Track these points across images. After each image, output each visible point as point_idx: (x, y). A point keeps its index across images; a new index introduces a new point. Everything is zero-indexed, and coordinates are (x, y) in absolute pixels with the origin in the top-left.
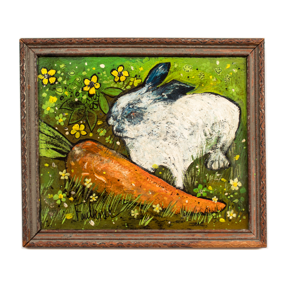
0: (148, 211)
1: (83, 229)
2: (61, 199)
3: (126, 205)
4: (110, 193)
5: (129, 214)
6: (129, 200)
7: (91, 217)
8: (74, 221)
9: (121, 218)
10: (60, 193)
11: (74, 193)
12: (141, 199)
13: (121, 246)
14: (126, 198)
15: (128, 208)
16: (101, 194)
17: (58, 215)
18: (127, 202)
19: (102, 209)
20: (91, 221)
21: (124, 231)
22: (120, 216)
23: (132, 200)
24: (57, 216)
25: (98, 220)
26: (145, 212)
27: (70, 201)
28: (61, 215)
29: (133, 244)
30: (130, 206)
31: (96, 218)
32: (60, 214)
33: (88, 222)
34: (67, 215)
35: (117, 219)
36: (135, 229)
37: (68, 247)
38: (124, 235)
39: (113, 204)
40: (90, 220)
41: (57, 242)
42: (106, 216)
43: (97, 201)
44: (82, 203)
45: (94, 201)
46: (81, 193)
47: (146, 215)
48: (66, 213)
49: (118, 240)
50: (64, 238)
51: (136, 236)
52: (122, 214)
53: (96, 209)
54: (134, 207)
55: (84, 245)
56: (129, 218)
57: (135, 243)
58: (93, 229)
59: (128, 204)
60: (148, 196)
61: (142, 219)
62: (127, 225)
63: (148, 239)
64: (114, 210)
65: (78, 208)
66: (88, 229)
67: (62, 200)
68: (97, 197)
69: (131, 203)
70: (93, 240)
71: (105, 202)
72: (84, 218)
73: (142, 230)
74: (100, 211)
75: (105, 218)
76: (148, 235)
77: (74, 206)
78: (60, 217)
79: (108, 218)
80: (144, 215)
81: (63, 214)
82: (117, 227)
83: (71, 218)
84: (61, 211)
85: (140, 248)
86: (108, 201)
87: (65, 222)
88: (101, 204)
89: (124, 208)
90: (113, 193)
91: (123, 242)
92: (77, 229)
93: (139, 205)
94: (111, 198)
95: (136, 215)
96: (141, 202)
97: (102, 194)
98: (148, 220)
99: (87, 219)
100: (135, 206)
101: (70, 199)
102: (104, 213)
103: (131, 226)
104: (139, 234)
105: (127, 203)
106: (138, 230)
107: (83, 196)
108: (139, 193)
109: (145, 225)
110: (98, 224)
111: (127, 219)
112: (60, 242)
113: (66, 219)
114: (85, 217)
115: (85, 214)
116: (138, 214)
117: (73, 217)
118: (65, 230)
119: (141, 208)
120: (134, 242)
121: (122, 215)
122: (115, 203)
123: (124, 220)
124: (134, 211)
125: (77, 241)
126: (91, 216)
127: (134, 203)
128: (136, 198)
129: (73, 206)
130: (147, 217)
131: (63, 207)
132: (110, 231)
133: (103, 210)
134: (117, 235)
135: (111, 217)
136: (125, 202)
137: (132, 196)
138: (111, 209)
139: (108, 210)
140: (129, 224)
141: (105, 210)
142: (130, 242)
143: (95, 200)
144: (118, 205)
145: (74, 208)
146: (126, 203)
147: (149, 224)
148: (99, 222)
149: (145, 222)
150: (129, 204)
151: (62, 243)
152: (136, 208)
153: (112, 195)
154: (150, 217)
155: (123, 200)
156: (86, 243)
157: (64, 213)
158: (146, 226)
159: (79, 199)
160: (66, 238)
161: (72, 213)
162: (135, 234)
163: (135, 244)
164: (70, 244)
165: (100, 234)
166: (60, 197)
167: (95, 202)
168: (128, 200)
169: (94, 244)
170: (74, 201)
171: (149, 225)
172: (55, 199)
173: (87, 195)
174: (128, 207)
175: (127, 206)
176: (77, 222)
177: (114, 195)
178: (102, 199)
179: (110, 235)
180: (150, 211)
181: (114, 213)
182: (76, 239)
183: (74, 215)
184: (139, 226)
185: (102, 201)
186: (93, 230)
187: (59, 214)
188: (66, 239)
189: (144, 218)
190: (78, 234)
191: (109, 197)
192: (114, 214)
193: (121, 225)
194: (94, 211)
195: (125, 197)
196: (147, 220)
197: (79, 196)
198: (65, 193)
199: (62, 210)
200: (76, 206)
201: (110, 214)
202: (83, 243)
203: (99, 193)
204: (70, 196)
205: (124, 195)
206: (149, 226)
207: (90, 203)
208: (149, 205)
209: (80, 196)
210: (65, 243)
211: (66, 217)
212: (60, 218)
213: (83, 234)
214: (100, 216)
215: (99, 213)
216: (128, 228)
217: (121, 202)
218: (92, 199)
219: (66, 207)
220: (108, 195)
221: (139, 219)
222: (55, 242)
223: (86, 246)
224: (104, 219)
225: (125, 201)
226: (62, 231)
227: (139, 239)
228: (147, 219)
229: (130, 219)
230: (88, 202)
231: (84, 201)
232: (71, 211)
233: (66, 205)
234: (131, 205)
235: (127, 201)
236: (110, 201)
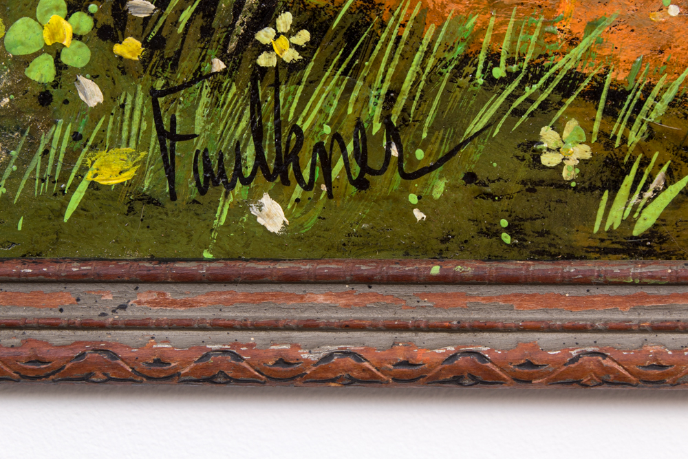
0: (656, 130)
1: (207, 255)
2: (56, 51)
3: (506, 93)
4: (392, 11)
5: (528, 156)
6: (528, 57)
7: (260, 174)
8: (149, 200)
9: (470, 177)
10: (49, 11)
11: (146, 8)
12: (606, 52)
13: (473, 377)
14: (505, 45)
15: (518, 113)
16: (333, 19)
17: (37, 160)
18: (514, 68)
19: (337, 121)
20: (266, 200)
21: (491, 268)
22: (460, 165)
23: (546, 56)
24: (30, 169)
25: (311, 194)
26: (633, 138)
27: (123, 66)
28: (56, 160)
29: (555, 361)
30: (530, 100)
31: (300, 179)
32: (53, 152)
33: (239, 210)
34: (101, 156)
35: (439, 188)
36: (570, 257)
37: (101, 377)
38: (490, 299)
39: (416, 83)
40: (255, 196)
41: (27, 341)
42: (365, 168)
43: (304, 67)
44: (199, 76)
45: (281, 62)
46: (196, 11)
47: (644, 164)
48: (93, 147)
49: (449, 329)
50: (78, 314)
51: (575, 304)
52: (472, 156)
53: (296, 118)
54: (561, 104)
55: (215, 365)
56: (523, 183)
57: (574, 353)
58: (280, 254)
59: (516, 83)
60: (655, 28)
61: (615, 188)
62: (508, 229)
63: (658, 328)
64: (421, 129)
65: (175, 110)
66: (239, 259)
67: (64, 59)
68: (304, 37)
69: (541, 75)
70: (274, 335)
71: (359, 68)
72: (216, 184)
73: (617, 267)
74: (327, 130)
75: (361, 184)
76: (660, 298)
77: (149, 101)
78: (49, 172)
79: (378, 183)
80: (630, 164)
81: (71, 156)
82: (445, 240)
83: (125, 178)
84: (58, 131)
85: (605, 388)
86: (377, 62)
87: (82, 208)
88: (330, 85)
89: (492, 111)
90: (416, 11)
91: (485, 343)
92: (170, 254)
93: (593, 94)
94: (401, 46)
95: (572, 162)
96: (608, 68)
97: (336, 13)
98: (657, 192)
99: (239, 184)
100: (568, 96)
101: (118, 49)
102: (350, 148)
103: (541, 234)
104: (595, 291)
105: (511, 77)
106: (591, 267)
107: (207, 31)
108: (597, 11)
109: (635, 233)
110: (312, 220)
111: (514, 188)
112: (47, 344)
113: (93, 185)
114: (222, 173)
115: (221, 155)
116: (588, 156)
117: (141, 174)
118: (84, 261)
119: (611, 113)
120: (565, 348)
121: (477, 157)
122: (429, 81)
123: (490, 196)
124: (560, 132)
125: (166, 341)
126: (265, 169)
127: (560, 77)
128: (573, 42)
129: (139, 101)
130: (647, 172)
131: (72, 102)
132: (396, 269)
133: (347, 129)
134: (445, 295)
135: (397, 176)
136: (498, 72)
137: (550, 28)
138: (404, 120)
139: (377, 127)
140: (527, 226)
141: (359, 125)
142: (535, 347)
143: (290, 55)
144: (448, 91)
145: (148, 111)
146: (502, 80)
147: (662, 220)
148: (320, 207)
149: (635, 207)
150: (523, 82)
151: (64, 353)
152: (570, 114)
153: (410, 24)
154: (669, 171)
155: (482, 57)
156: (224, 352)
157: (78, 144)
158: (643, 236)
159: (179, 53)
160: (94, 315)
161: (133, 143)
162: (568, 292)
163: (574, 360)
164: (115, 356)
165: (324, 288)
166: (53, 35)
167: (294, 67)
168: (522, 59)
169: (282, 361)
170: (145, 61)
171: (663, 230)
172: (21, 51)
173: (233, 26)
174: (515, 105)
175: (512, 98)
176: (169, 206)
177: (421, 22)
178: (336, 50)
179: (397, 300)
180: (674, 135)
181: (424, 148)
182: (159, 326)
183: (143, 162)
184: (592, 236)
185: (341, 61)
186: (277, 260)
187: (46, 152)
188: (87, 326)
189: (629, 180)
190: (170, 292)
191: (388, 40)
192: (420, 154)
193: (472, 229)
194: (285, 131)
195: (498, 38)
196: (649, 194)
197: (180, 30)
198: (86, 10)
199: (64, 127)
200: (161, 100)
201: (394, 152)
202: (207, 356)
203: (317, 11)
204: (123, 29)
205: (492, 22)
206: (662, 239)
207: (254, 80)
208: (663, 90)
209: (191, 30)
210: (83, 354)
211: (89, 176)
212: (51, 177)
213: (210, 288)
214: (327, 166)
215: (319, 147)
216: (520, 249)
217: (468, 69)
218: (269, 48)
219: (92, 103)
220: (383, 25)
221: (592, 188)
222: (16, 341)
223: (230, 373)
224: (353, 189)
225: (497, 64)
226: (62, 269)
227: (598, 325)
228: (652, 186)
229: (532, 190)
230: (245, 72)
231: (218, 65)
232: (125, 135)
233: (92, 93)
234: (542, 90)
235: (510, 61)
236: (396, 61)
